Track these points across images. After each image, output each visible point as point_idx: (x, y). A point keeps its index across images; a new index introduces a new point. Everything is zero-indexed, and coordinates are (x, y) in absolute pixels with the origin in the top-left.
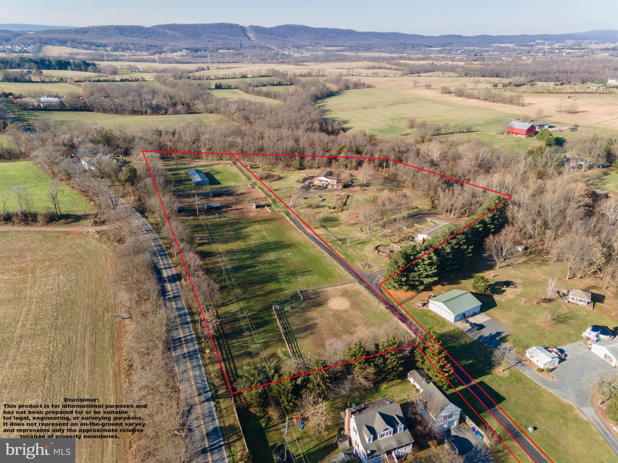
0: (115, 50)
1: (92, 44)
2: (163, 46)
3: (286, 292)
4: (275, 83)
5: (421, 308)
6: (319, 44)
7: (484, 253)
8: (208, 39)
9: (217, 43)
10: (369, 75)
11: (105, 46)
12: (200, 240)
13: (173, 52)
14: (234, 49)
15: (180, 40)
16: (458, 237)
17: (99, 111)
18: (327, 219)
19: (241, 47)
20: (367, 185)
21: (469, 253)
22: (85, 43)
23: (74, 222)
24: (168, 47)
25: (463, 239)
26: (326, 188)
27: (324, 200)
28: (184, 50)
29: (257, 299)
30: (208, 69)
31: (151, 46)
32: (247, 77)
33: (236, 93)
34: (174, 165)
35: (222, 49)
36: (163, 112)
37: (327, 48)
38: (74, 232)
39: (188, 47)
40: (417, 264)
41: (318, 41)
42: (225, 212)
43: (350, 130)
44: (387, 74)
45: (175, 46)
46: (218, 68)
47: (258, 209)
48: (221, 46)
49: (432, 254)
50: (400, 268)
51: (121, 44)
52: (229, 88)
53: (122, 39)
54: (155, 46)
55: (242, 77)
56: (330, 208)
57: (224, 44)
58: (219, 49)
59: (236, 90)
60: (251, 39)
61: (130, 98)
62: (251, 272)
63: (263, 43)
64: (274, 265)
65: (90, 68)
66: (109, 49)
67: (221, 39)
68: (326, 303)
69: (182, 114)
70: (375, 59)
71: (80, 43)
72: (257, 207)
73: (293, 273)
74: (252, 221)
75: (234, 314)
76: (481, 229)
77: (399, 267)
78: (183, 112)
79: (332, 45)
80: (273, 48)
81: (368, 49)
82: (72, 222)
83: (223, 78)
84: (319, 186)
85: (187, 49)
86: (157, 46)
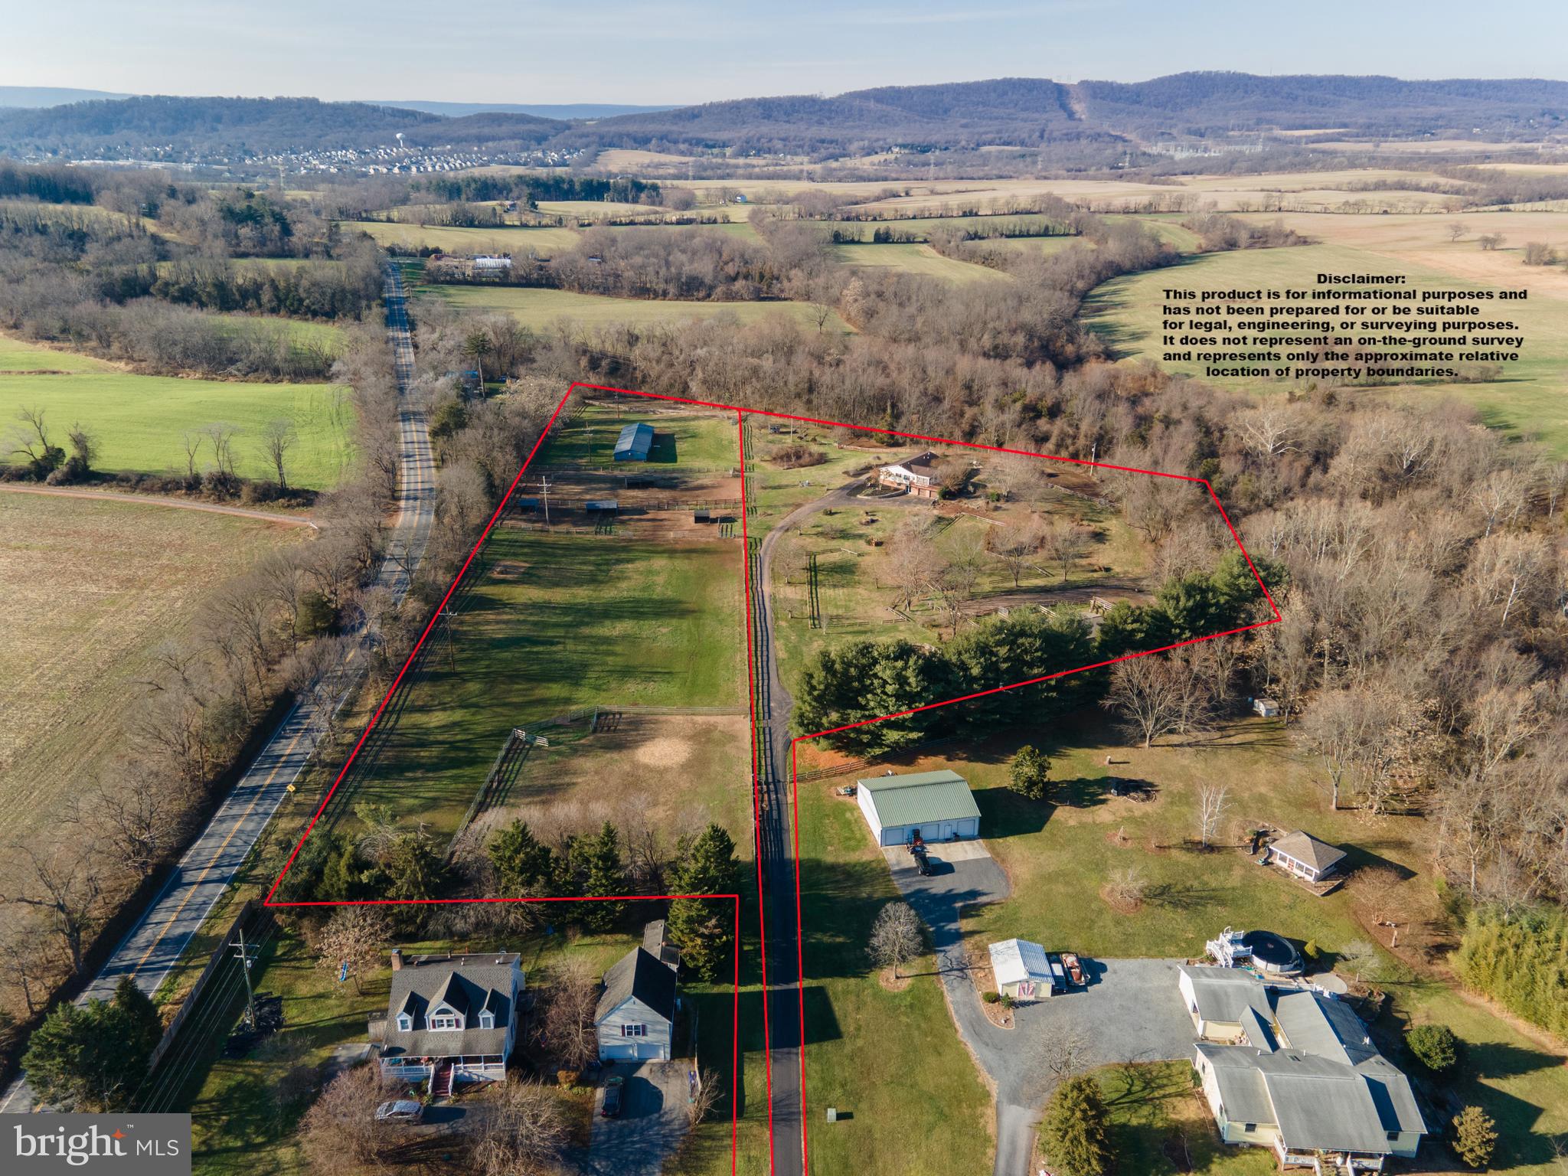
0: (743, 153)
1: (699, 142)
2: (850, 141)
3: (574, 708)
4: (1033, 229)
5: (840, 798)
6: (1269, 122)
7: (1103, 699)
8: (964, 121)
9: (982, 130)
10: (1332, 208)
11: (724, 145)
12: (501, 572)
13: (869, 154)
14: (1022, 143)
15: (896, 124)
16: (1020, 641)
17: (571, 288)
18: (841, 567)
19: (1042, 137)
20: (1010, 498)
21: (1050, 689)
22: (684, 142)
23: (304, 505)
24: (861, 143)
25: (1037, 650)
26: (905, 493)
27: (873, 521)
28: (897, 150)
29: (499, 710)
30: (907, 194)
31: (823, 141)
32: (976, 215)
33: (918, 253)
34: (625, 412)
35: (990, 143)
36: (702, 294)
37: (1289, 133)
38: (282, 524)
39: (909, 140)
40: (866, 690)
41: (1268, 115)
42: (623, 522)
43: (1130, 359)
44: (1391, 205)
45: (878, 140)
46: (933, 192)
47: (700, 526)
48: (990, 137)
49: (910, 674)
50: (816, 693)
51: (759, 140)
52: (909, 240)
53: (766, 128)
54: (832, 142)
55: (965, 215)
56: (869, 543)
57: (999, 132)
58: (985, 144)
59: (924, 247)
60: (1077, 116)
61: (638, 260)
62: (537, 653)
63: (1106, 127)
64: (604, 647)
65: (643, 196)
66: (728, 151)
67: (997, 118)
68: (637, 747)
69: (743, 299)
70: (1404, 162)
71: (676, 142)
72: (699, 519)
73: (626, 673)
74: (660, 549)
75: (428, 731)
76: (1140, 635)
77: (813, 688)
78: (745, 296)
79: (1308, 122)
80: (1128, 136)
81: (1425, 130)
82: (298, 505)
83: (914, 218)
84: (886, 488)
85: (903, 146)
86: (836, 142)
